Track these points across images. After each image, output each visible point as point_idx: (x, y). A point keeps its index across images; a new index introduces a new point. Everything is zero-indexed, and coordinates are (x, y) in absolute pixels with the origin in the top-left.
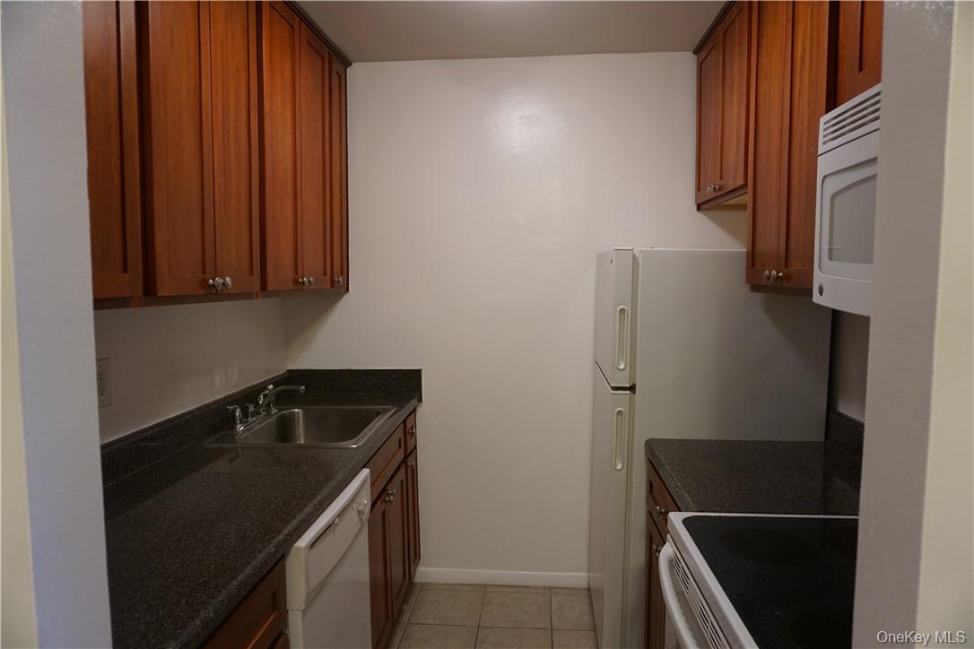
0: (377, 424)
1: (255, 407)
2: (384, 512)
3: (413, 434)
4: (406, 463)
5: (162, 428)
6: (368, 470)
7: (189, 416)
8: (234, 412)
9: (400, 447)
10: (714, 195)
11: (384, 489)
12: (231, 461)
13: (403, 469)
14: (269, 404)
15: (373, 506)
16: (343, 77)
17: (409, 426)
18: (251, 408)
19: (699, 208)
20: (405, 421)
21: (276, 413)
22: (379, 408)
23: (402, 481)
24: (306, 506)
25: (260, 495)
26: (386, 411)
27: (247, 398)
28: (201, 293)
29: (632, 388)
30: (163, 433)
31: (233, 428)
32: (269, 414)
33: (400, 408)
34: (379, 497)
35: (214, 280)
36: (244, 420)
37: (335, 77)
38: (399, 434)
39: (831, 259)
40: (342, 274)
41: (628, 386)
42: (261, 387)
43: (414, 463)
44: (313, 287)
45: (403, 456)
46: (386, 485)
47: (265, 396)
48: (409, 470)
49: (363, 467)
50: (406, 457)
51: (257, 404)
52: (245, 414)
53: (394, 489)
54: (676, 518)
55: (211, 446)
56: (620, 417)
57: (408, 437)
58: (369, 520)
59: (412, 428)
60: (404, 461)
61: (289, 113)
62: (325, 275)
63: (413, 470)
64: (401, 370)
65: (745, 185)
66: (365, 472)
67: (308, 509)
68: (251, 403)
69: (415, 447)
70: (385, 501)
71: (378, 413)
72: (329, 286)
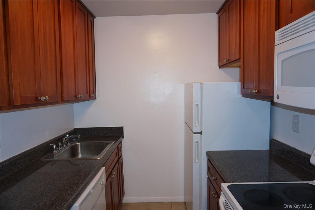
0: (107, 148)
1: (62, 144)
2: (111, 181)
3: (121, 150)
4: (119, 161)
5: (23, 155)
6: (104, 167)
7: (35, 149)
8: (53, 146)
9: (116, 156)
10: (226, 63)
11: (111, 173)
12: (52, 165)
13: (117, 164)
14: (67, 142)
15: (107, 180)
16: (92, 22)
17: (119, 147)
18: (60, 144)
19: (220, 68)
20: (118, 146)
21: (70, 145)
22: (108, 142)
23: (117, 168)
24: (79, 187)
25: (61, 182)
26: (111, 143)
27: (58, 140)
28: (35, 103)
29: (201, 133)
30: (24, 157)
31: (53, 152)
32: (67, 145)
33: (116, 141)
34: (109, 176)
35: (41, 97)
36: (58, 149)
37: (89, 22)
38: (116, 151)
39: (282, 85)
40: (94, 93)
41: (200, 132)
42: (64, 136)
43: (121, 161)
44: (82, 98)
45: (117, 159)
46: (112, 171)
47: (65, 139)
48: (120, 163)
49: (103, 166)
50: (119, 159)
51: (62, 142)
52: (58, 146)
53: (115, 172)
54: (225, 186)
55: (44, 160)
56: (197, 143)
57: (119, 151)
58: (105, 186)
59: (120, 148)
60: (118, 161)
61: (72, 33)
62: (87, 94)
63: (121, 163)
64: (116, 127)
65: (240, 59)
66: (103, 169)
67: (80, 188)
68: (60, 142)
69: (122, 155)
70: (112, 177)
71: (108, 144)
72: (89, 98)
